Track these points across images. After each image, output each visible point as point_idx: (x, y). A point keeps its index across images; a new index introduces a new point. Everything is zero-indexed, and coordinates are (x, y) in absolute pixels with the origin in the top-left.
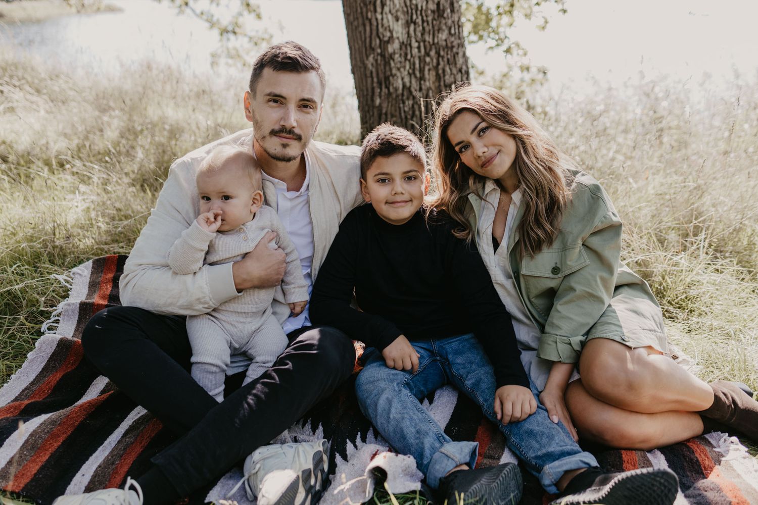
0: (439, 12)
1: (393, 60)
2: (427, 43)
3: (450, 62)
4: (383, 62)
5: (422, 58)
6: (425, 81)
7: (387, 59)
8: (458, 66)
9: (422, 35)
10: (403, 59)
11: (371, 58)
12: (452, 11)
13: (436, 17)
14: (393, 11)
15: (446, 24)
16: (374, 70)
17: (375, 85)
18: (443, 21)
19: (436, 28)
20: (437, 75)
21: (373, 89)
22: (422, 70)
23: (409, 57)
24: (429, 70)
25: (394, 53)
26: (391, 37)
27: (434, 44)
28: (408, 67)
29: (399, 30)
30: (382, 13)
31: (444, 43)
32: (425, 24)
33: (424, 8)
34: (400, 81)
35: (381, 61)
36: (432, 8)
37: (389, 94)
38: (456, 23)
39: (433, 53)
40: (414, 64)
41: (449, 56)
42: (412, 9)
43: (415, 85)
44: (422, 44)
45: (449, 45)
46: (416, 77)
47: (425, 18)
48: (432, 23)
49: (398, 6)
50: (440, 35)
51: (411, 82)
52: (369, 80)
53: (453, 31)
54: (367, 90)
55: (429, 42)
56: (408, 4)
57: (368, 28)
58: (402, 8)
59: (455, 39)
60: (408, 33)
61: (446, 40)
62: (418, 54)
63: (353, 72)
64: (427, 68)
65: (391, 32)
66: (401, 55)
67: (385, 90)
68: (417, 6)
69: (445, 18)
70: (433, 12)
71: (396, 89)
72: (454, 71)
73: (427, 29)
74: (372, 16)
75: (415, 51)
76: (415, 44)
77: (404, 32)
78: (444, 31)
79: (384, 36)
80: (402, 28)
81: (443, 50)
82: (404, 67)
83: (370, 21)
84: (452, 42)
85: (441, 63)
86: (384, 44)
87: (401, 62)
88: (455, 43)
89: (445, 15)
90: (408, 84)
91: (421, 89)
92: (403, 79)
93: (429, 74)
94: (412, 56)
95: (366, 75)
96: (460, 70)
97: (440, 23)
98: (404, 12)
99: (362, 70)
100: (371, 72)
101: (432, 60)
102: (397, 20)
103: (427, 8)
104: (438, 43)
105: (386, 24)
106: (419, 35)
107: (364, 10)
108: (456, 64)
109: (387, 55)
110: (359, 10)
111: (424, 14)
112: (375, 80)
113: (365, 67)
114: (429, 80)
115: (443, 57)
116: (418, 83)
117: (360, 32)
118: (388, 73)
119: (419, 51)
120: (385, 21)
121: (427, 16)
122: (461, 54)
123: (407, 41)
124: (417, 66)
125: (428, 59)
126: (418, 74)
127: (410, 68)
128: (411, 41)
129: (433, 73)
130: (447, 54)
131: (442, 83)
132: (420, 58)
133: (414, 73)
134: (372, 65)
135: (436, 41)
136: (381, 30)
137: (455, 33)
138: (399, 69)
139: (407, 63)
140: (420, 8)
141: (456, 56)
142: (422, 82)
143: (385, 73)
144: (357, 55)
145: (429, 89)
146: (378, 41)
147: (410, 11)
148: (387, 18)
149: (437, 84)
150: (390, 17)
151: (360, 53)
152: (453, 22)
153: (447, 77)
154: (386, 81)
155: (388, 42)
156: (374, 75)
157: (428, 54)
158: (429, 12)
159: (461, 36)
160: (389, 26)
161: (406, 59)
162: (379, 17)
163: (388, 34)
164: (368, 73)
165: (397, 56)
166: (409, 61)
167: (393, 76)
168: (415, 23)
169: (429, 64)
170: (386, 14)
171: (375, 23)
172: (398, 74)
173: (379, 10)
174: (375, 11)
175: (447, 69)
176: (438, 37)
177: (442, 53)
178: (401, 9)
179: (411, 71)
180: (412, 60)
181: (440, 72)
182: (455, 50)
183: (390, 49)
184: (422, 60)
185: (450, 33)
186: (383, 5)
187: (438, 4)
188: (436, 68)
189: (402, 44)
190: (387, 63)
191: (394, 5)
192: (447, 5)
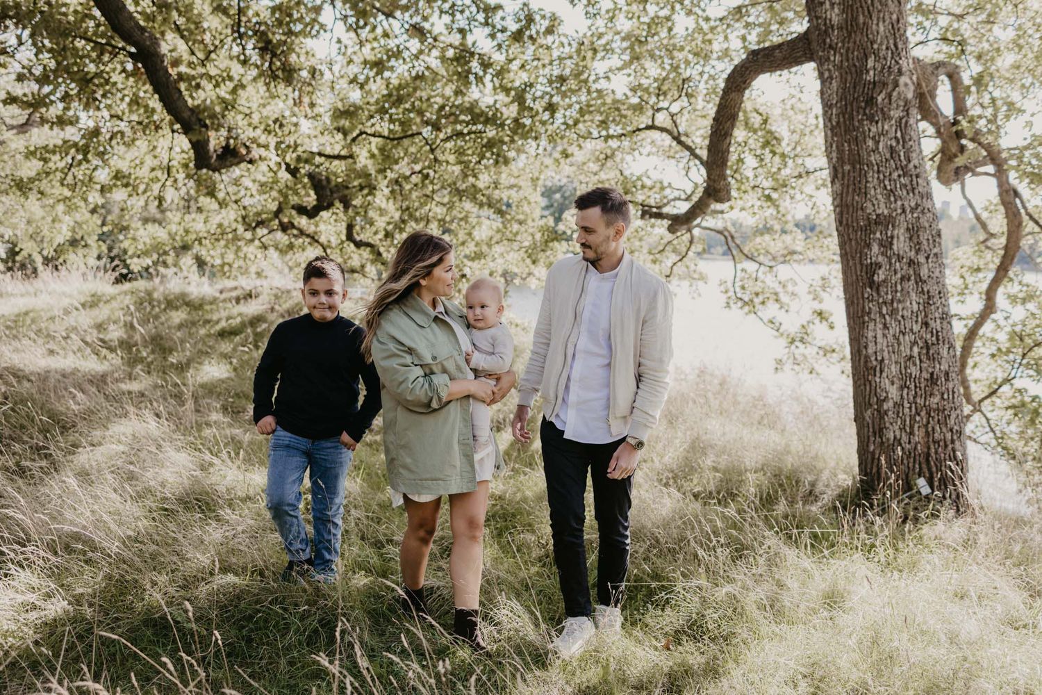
1: (887, 416)
2: (918, 405)
3: (941, 423)
4: (878, 417)
6: (914, 436)
7: (882, 414)
9: (914, 398)
10: (896, 416)
11: (869, 412)
12: (947, 380)
13: (929, 384)
14: (890, 377)
15: (939, 391)
16: (871, 422)
17: (871, 434)
18: (937, 388)
19: (928, 393)
20: (927, 433)
21: (869, 437)
22: (912, 427)
23: (901, 414)
24: (919, 427)
25: (888, 410)
26: (887, 397)
27: (925, 406)
28: (899, 423)
29: (894, 392)
30: (880, 378)
31: (936, 406)
32: (918, 390)
34: (892, 434)
35: (877, 415)
36: (926, 377)
37: (882, 443)
38: (950, 390)
39: (923, 413)
40: (905, 421)
41: (940, 418)
42: (906, 377)
43: (905, 438)
44: (913, 406)
45: (941, 408)
46: (906, 432)
47: (918, 385)
48: (925, 389)
49: (894, 373)
50: (932, 399)
51: (901, 436)
52: (866, 429)
53: (946, 396)
54: (864, 437)
55: (920, 405)
56: (903, 372)
57: (868, 387)
58: (898, 375)
60: (902, 396)
61: (938, 404)
62: (909, 413)
63: (856, 422)
64: (916, 426)
65: (887, 393)
66: (894, 413)
67: (878, 440)
68: (911, 374)
69: (938, 386)
70: (926, 380)
71: (888, 440)
72: (944, 430)
73: (919, 393)
74: (872, 378)
75: (906, 411)
76: (907, 405)
77: (899, 394)
78: (936, 396)
79: (880, 396)
80: (897, 391)
81: (934, 412)
82: (896, 423)
83: (870, 382)
84: (944, 406)
85: (931, 422)
86: (880, 402)
87: (893, 418)
88: (948, 407)
89: (939, 383)
90: (898, 437)
91: (909, 442)
92: (894, 432)
93: (918, 431)
94: (903, 414)
95: (864, 425)
96: (951, 430)
97: (933, 389)
98: (899, 379)
99: (862, 420)
100: (869, 424)
101: (922, 419)
102: (893, 384)
103: (920, 377)
104: (929, 405)
105: (883, 386)
106: (912, 398)
107: (866, 374)
108: (946, 424)
109: (882, 411)
110: (863, 374)
111: (917, 381)
112: (871, 430)
113: (864, 419)
114: (918, 436)
116: (908, 437)
117: (862, 390)
118: (882, 426)
119: (911, 411)
120: (882, 384)
121: (920, 383)
122: (953, 416)
123: (900, 402)
124: (908, 423)
125: (918, 418)
126: (908, 430)
127: (901, 424)
128: (903, 402)
129: (923, 430)
130: (938, 415)
131: (931, 439)
132: (910, 416)
133: (905, 428)
134: (870, 418)
136: (878, 390)
137: (948, 399)
138: (891, 424)
139: (899, 420)
140: (913, 377)
141: (947, 417)
142: (912, 437)
143: (879, 425)
144: (859, 408)
145: (916, 444)
146: (875, 399)
147: (904, 377)
149: (926, 440)
150: (887, 381)
151: (861, 407)
152: (947, 389)
153: (936, 435)
154: (880, 431)
155: (884, 400)
156: (871, 426)
157: (918, 414)
158: (923, 380)
160: (885, 389)
161: (898, 416)
162: (878, 380)
163: (884, 395)
164: (866, 423)
165: (890, 413)
166: (901, 418)
167: (886, 428)
168: (908, 388)
169: (919, 423)
170: (884, 379)
171: (874, 384)
172: (891, 428)
173: (878, 374)
174: (875, 375)
175: (937, 428)
176: (930, 401)
177: (932, 414)
178: (896, 376)
179: (902, 427)
180: (903, 418)
181: (930, 429)
182: (947, 413)
183: (885, 407)
184: (912, 418)
185: (942, 398)
186: (881, 372)
187: (932, 374)
188: (926, 426)
189: (895, 404)
190: (882, 418)
191: (891, 372)
192: (942, 375)
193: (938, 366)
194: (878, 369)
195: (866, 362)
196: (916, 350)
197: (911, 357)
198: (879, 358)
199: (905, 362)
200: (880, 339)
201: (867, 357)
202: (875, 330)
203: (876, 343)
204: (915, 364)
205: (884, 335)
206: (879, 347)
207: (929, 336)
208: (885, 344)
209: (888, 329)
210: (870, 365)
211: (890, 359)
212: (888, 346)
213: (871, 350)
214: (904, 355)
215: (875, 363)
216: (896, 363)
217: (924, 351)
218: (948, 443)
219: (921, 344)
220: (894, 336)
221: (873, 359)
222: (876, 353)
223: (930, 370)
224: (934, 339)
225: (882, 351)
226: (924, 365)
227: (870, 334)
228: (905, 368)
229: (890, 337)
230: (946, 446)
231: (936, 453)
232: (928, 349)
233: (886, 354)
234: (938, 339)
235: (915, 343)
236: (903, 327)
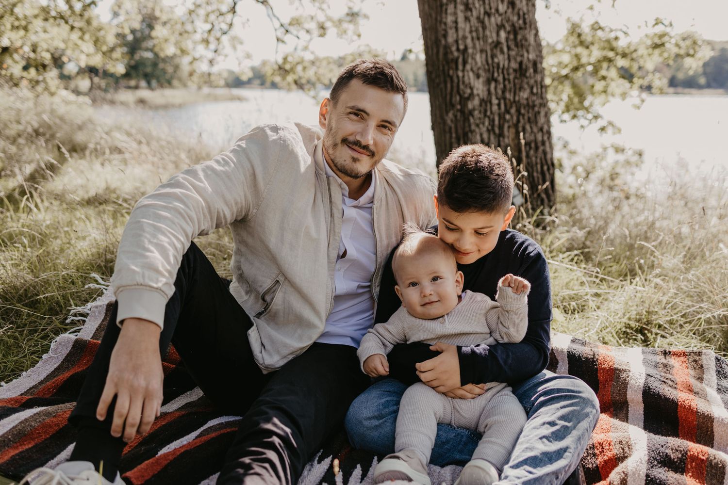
0: (521, 71)
1: (473, 116)
2: (507, 101)
3: (531, 120)
4: (462, 119)
5: (502, 116)
6: (504, 137)
7: (466, 115)
8: (539, 125)
9: (503, 92)
10: (482, 116)
11: (451, 115)
12: (535, 71)
13: (518, 75)
14: (475, 69)
15: (528, 83)
16: (453, 126)
17: (454, 140)
18: (525, 80)
19: (518, 86)
22: (501, 127)
23: (488, 113)
24: (509, 127)
25: (474, 109)
26: (472, 94)
27: (514, 101)
28: (487, 123)
29: (479, 87)
30: (463, 71)
31: (525, 102)
32: (507, 83)
33: (506, 66)
35: (461, 116)
36: (514, 67)
38: (539, 83)
39: (513, 111)
40: (493, 121)
41: (530, 115)
42: (493, 67)
43: (493, 141)
44: (502, 102)
45: (531, 103)
46: (494, 133)
47: (506, 76)
48: (514, 81)
49: (479, 64)
50: (521, 94)
51: (489, 138)
52: (448, 136)
53: (535, 90)
54: (445, 145)
55: (510, 100)
56: (490, 61)
57: (449, 85)
58: (484, 66)
59: (537, 98)
60: (489, 91)
61: (527, 99)
62: (497, 111)
63: (433, 128)
64: (506, 125)
65: (471, 89)
66: (480, 112)
68: (498, 64)
69: (527, 78)
70: (515, 71)
72: (535, 130)
73: (508, 87)
74: (453, 73)
75: (495, 108)
76: (495, 101)
77: (485, 89)
78: (525, 89)
79: (464, 93)
80: (483, 86)
81: (524, 108)
82: (483, 124)
83: (451, 78)
84: (533, 102)
85: (522, 121)
86: (464, 100)
87: (480, 119)
88: (537, 102)
89: (528, 74)
90: (486, 140)
92: (481, 135)
93: (508, 131)
94: (491, 112)
95: (445, 131)
96: (541, 129)
97: (522, 81)
98: (485, 70)
99: (442, 126)
100: (450, 128)
101: (512, 117)
102: (478, 76)
103: (509, 66)
104: (519, 101)
105: (467, 82)
106: (500, 92)
107: (446, 68)
108: (536, 123)
109: (466, 111)
110: (441, 68)
111: (505, 72)
112: (454, 135)
113: (444, 122)
114: (508, 137)
115: (523, 115)
116: (497, 139)
117: (441, 90)
118: (467, 129)
119: (499, 108)
120: (466, 78)
121: (508, 74)
122: (542, 114)
123: (487, 98)
124: (497, 122)
125: (508, 117)
126: (497, 131)
127: (489, 124)
128: (491, 98)
129: (513, 130)
130: (528, 112)
132: (499, 115)
133: (493, 130)
134: (452, 121)
135: (517, 98)
136: (462, 87)
137: (537, 93)
138: (478, 125)
139: (487, 119)
140: (501, 66)
141: (537, 115)
142: (501, 139)
143: (464, 129)
144: (438, 113)
145: (507, 146)
146: (458, 98)
147: (491, 68)
148: (469, 76)
149: (516, 142)
150: (471, 74)
151: (441, 109)
152: (536, 82)
154: (464, 136)
155: (468, 99)
156: (453, 130)
157: (507, 111)
158: (511, 71)
159: (544, 95)
160: (470, 84)
161: (485, 115)
162: (460, 74)
163: (469, 91)
164: (447, 129)
165: (476, 113)
166: (489, 117)
167: (472, 132)
168: (496, 81)
169: (508, 122)
170: (468, 71)
171: (455, 80)
172: (477, 130)
173: (460, 67)
174: (457, 69)
175: (528, 127)
176: (519, 96)
177: (523, 111)
178: (482, 67)
179: (490, 128)
180: (491, 117)
181: (520, 129)
182: (536, 109)
183: (470, 106)
184: (501, 117)
185: (532, 93)
186: (465, 63)
187: (521, 63)
188: (516, 126)
189: (482, 101)
190: (466, 119)
191: (476, 63)
192: (530, 65)
193: (526, 54)
194: (460, 60)
195: (446, 54)
196: (503, 34)
197: (497, 44)
198: (462, 47)
199: (492, 50)
200: (461, 24)
201: (447, 47)
202: (455, 14)
203: (457, 29)
204: (502, 52)
205: (467, 19)
206: (461, 33)
207: (515, 18)
208: (468, 29)
209: (471, 10)
210: (450, 57)
211: (474, 47)
212: (471, 32)
213: (451, 39)
214: (490, 40)
215: (456, 54)
216: (482, 51)
217: (512, 37)
218: (539, 144)
219: (508, 28)
220: (478, 18)
221: (454, 48)
222: (457, 42)
223: (519, 59)
224: (521, 22)
225: (465, 38)
226: (513, 53)
227: (450, 19)
228: (492, 58)
229: (474, 21)
230: (537, 148)
231: (528, 156)
232: (516, 34)
233: (469, 41)
234: (525, 23)
235: (500, 27)
236: (487, 7)
